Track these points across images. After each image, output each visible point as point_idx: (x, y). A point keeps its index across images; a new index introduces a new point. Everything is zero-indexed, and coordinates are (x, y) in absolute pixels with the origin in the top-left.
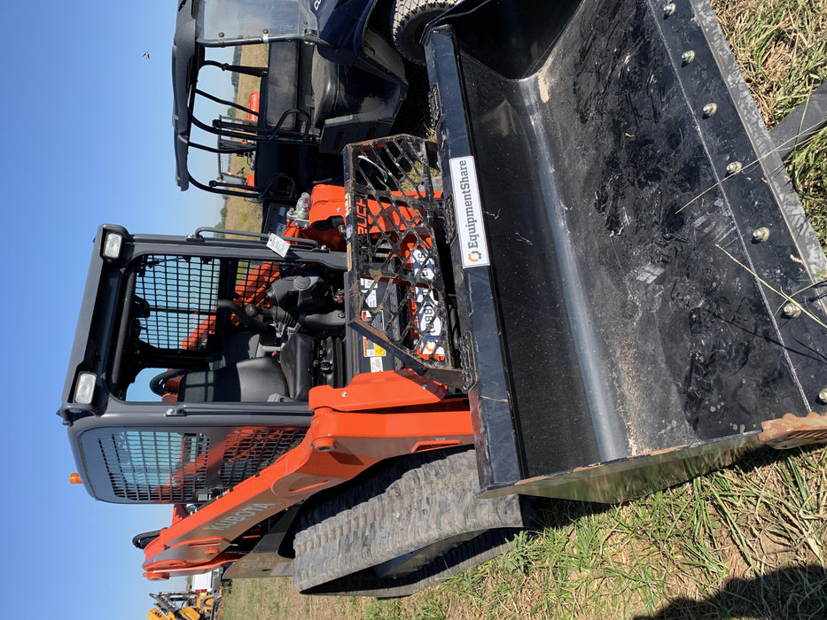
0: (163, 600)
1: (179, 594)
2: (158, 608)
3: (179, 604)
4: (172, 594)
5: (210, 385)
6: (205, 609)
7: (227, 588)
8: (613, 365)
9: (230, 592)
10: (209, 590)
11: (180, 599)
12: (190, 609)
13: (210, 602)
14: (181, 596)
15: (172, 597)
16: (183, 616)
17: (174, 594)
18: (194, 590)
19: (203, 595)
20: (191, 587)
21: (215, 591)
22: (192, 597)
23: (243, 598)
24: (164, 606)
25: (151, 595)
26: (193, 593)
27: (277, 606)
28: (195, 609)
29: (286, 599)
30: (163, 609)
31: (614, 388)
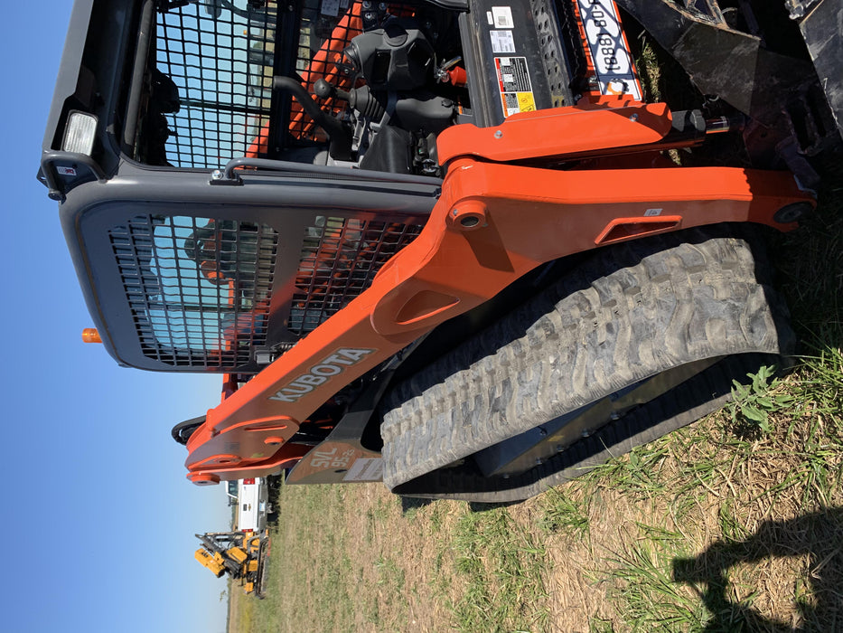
0: (209, 540)
1: (225, 535)
2: (204, 549)
3: (225, 544)
4: (217, 535)
6: (252, 549)
7: (273, 528)
9: (277, 531)
10: (256, 529)
11: (226, 540)
12: (237, 549)
13: (257, 543)
14: (227, 537)
15: (218, 537)
16: (230, 556)
17: (220, 535)
18: (240, 529)
19: (249, 535)
20: (237, 528)
21: (262, 531)
22: (238, 537)
23: (291, 535)
24: (210, 547)
25: (197, 536)
26: (238, 534)
27: (332, 539)
28: (242, 550)
29: (344, 529)
30: (209, 550)
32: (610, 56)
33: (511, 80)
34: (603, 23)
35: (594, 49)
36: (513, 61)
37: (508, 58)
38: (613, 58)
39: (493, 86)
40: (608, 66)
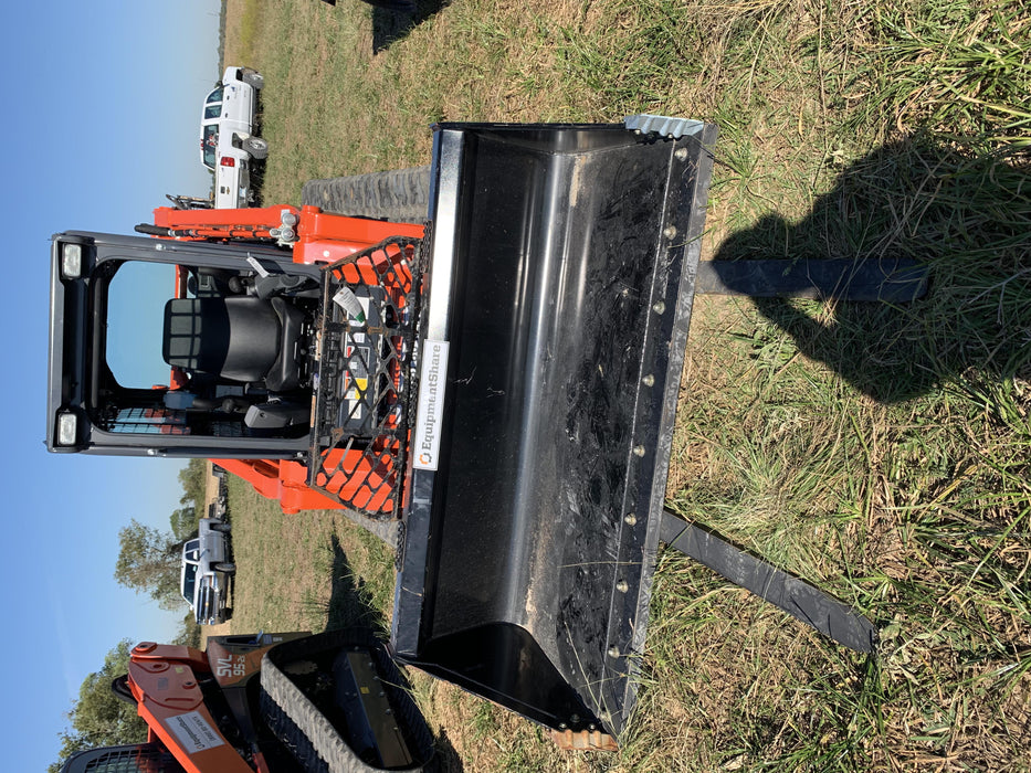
0: (182, 204)
4: (192, 201)
5: (197, 336)
8: (537, 528)
25: (168, 196)
31: (531, 544)
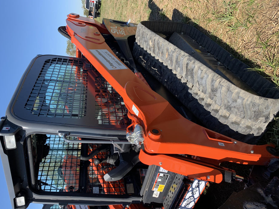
32: (188, 203)
33: (160, 181)
34: (194, 194)
35: (185, 200)
36: (164, 175)
37: (163, 174)
38: (189, 204)
39: (153, 180)
40: (185, 205)
